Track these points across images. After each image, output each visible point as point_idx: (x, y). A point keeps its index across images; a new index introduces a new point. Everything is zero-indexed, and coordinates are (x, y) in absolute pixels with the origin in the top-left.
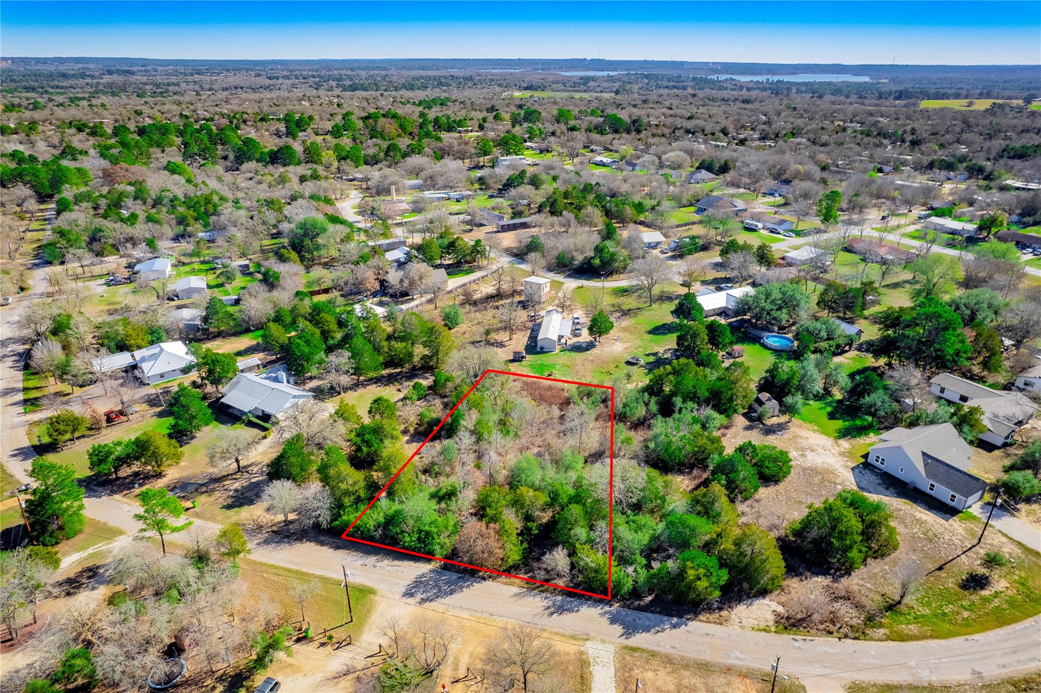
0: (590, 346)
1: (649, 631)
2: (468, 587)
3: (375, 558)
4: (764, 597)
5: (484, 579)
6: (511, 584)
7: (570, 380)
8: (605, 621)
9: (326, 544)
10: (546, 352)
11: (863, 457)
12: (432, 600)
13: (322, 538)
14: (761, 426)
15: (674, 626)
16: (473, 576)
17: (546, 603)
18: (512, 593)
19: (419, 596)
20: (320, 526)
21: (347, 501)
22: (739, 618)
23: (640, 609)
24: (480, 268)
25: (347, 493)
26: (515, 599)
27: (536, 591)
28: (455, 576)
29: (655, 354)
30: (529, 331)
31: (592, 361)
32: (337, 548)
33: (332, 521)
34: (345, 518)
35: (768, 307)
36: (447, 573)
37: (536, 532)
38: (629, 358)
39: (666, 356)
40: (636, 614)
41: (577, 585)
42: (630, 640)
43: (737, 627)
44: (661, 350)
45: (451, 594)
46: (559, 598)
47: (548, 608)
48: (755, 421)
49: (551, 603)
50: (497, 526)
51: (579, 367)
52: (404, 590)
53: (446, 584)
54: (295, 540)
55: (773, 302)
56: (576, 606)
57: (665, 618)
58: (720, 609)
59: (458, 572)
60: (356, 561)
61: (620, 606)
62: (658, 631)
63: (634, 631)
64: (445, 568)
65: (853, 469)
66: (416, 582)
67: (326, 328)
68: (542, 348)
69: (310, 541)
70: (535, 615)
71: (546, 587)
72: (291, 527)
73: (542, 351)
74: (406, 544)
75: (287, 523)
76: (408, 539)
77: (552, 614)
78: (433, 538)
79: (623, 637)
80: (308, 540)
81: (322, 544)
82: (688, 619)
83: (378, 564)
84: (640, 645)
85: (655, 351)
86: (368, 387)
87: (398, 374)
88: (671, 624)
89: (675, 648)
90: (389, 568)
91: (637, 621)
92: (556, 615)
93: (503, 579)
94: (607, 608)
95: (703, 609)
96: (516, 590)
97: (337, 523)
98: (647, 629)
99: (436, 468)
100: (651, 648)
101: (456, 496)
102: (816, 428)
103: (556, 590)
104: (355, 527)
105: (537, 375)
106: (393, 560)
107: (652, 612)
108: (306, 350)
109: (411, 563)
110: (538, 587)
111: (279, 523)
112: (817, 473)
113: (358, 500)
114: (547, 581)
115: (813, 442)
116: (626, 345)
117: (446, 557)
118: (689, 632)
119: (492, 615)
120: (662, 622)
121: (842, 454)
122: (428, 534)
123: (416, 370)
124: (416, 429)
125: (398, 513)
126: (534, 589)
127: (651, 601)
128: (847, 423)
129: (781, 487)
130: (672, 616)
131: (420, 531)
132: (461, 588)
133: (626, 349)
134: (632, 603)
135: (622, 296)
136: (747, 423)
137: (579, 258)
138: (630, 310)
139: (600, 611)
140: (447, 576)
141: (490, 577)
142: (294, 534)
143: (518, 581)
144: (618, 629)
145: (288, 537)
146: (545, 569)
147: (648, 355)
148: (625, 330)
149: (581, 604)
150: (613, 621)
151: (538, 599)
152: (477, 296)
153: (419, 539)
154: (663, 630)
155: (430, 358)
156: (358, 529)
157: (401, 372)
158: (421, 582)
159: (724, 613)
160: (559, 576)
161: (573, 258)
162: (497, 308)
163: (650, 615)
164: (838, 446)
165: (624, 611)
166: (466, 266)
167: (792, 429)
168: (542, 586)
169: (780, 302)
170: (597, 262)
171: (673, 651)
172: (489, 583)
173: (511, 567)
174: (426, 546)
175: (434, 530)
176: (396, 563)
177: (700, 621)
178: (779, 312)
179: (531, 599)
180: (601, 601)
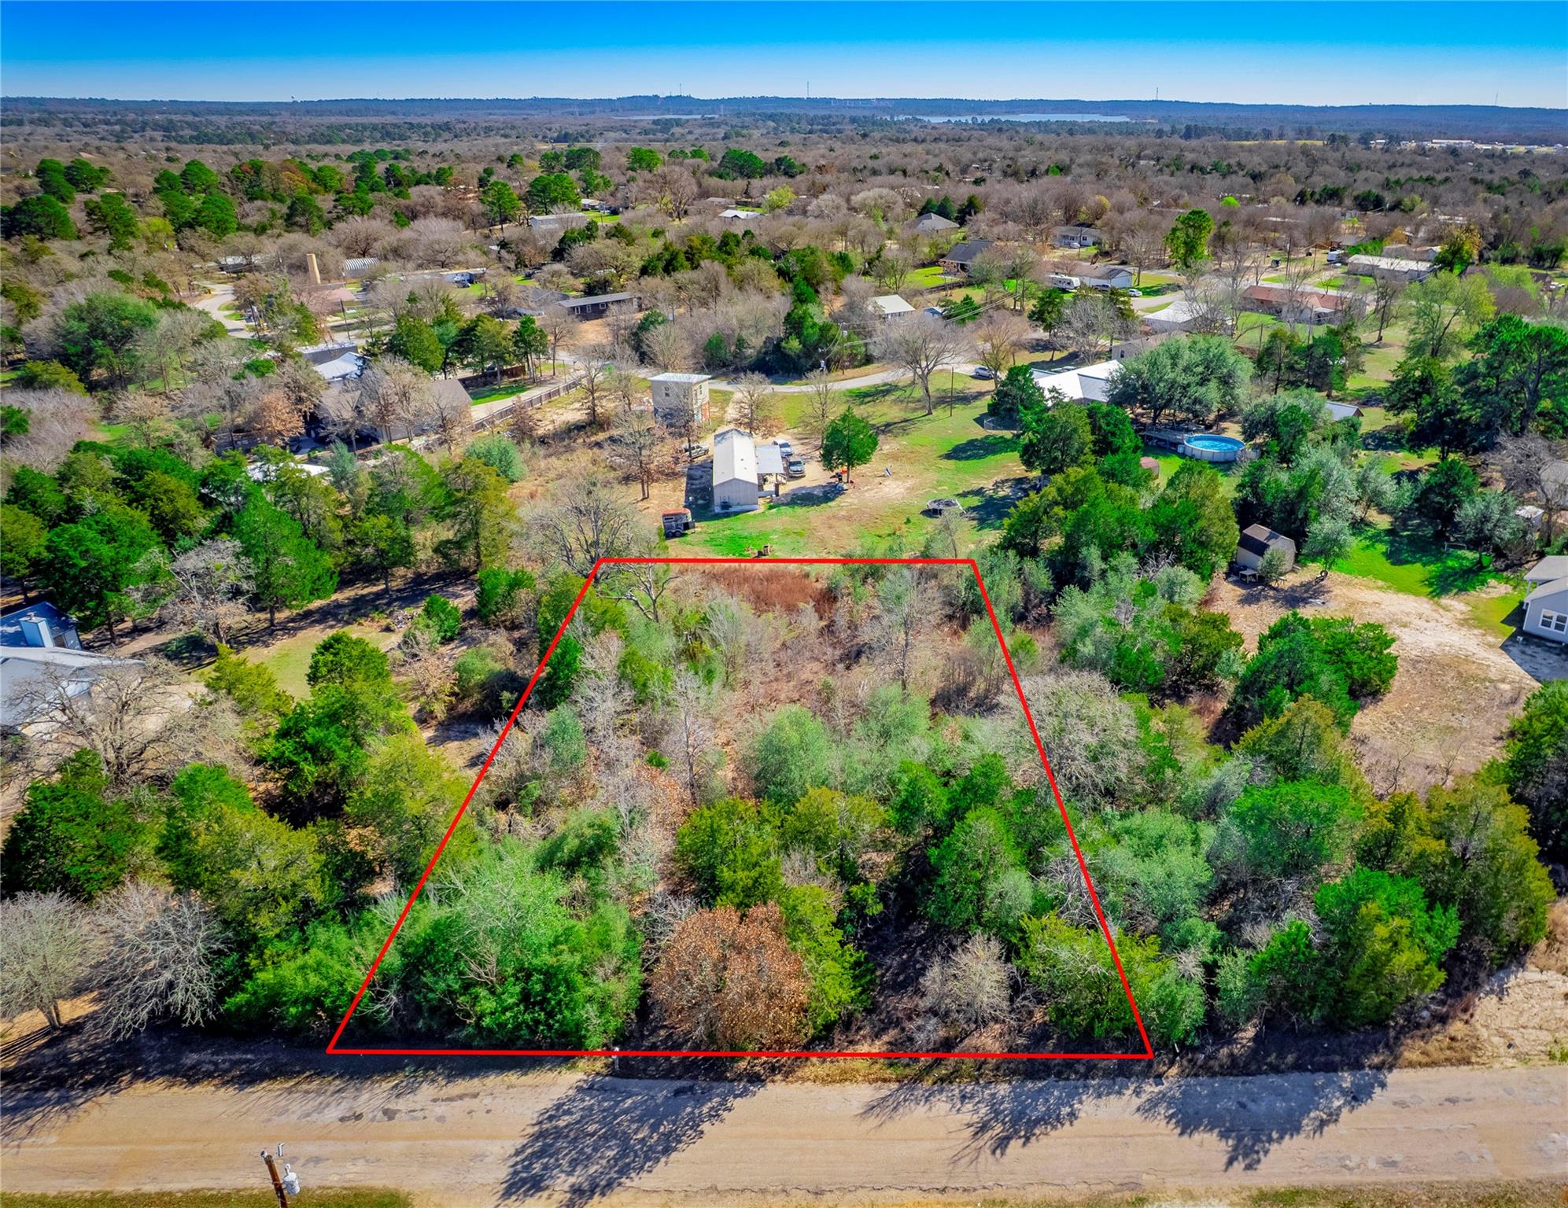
0: (831, 493)
1: (1296, 1129)
2: (714, 1115)
3: (386, 1085)
4: (1522, 965)
5: (756, 1079)
6: (845, 1077)
7: (815, 557)
8: (1162, 1128)
9: (209, 1075)
10: (736, 513)
11: (1507, 621)
12: (609, 1185)
13: (191, 1058)
14: (1271, 593)
15: (1357, 1096)
16: (720, 1078)
17: (971, 1113)
18: (857, 1107)
19: (562, 1184)
20: (179, 1019)
21: (264, 922)
22: (1504, 1036)
23: (1236, 1068)
24: (537, 382)
25: (264, 898)
26: (872, 1121)
27: (927, 1083)
28: (662, 1091)
29: (979, 492)
30: (684, 480)
31: (849, 519)
32: (249, 1079)
33: (221, 995)
34: (266, 976)
35: (1183, 379)
36: (633, 1084)
37: (880, 907)
38: (928, 504)
39: (1001, 494)
40: (1238, 1085)
41: (1040, 1036)
42: (1262, 1167)
43: (1510, 1062)
44: (988, 485)
45: (667, 1151)
46: (1003, 1089)
47: (984, 1127)
48: (1255, 584)
49: (984, 1110)
50: (773, 909)
51: (824, 532)
52: (504, 1173)
53: (641, 1120)
54: (87, 1086)
55: (1186, 369)
56: (1060, 1103)
57: (1320, 1079)
58: (1443, 1019)
59: (668, 1074)
60: (321, 1108)
61: (1181, 1074)
62: (1323, 1123)
63: (1257, 1140)
64: (625, 1070)
65: (1504, 647)
66: (542, 1135)
67: (167, 508)
68: (725, 505)
69: (146, 1076)
70: (955, 1161)
71: (951, 1061)
72: (73, 1043)
73: (727, 511)
74: (487, 1021)
75: (59, 1033)
76: (487, 1004)
77: (1002, 1143)
78: (571, 988)
79: (1239, 1166)
80: (137, 1076)
81: (192, 1076)
82: (1379, 1068)
83: (402, 1104)
84: (1296, 1181)
85: (975, 487)
86: (301, 634)
87: (378, 595)
88: (1344, 1092)
89: (1394, 1164)
90: (440, 1109)
91: (1252, 1106)
92: (1015, 1145)
93: (815, 1067)
94: (1150, 1089)
95: (1402, 1031)
96: (863, 1093)
97: (240, 998)
98: (1290, 1126)
99: (535, 789)
100: (1331, 1180)
101: (614, 850)
102: (1380, 583)
103: (983, 1069)
104: (307, 999)
105: (731, 556)
106: (450, 1078)
107: (1275, 1069)
108: (106, 551)
109: (513, 1077)
110: (929, 1069)
111: (26, 1040)
112: (1443, 667)
113: (307, 913)
114: (948, 1045)
115: (1392, 609)
116: (909, 483)
117: (622, 1039)
118: (1402, 1104)
119: (818, 1193)
120: (1316, 1091)
121: (1464, 623)
122: (550, 976)
123: (426, 582)
124: (451, 708)
125: (441, 929)
126: (918, 1079)
127: (1256, 1039)
128: (1432, 567)
129: (1389, 703)
130: (1331, 1068)
131: (525, 973)
132: (695, 1123)
133: (911, 489)
134: (1209, 1058)
135: (862, 403)
136: (1241, 591)
137: (756, 343)
138: (888, 425)
139: (1137, 1102)
140: (637, 1095)
141: (773, 1069)
142: (85, 1065)
143: (860, 1064)
144: (1210, 1146)
145: (58, 1082)
146: (933, 1012)
147: (964, 495)
148: (894, 457)
149: (1074, 1094)
150: (1187, 1123)
151: (941, 1105)
152: (544, 428)
153: (525, 997)
154: (1333, 1117)
155: (459, 545)
156: (317, 1002)
157: (386, 591)
158: (558, 1133)
159: (1457, 1028)
160: (981, 1022)
161: (741, 343)
162: (598, 445)
163: (1274, 1079)
164: (1446, 609)
165: (1203, 1087)
166: (506, 381)
167: (1337, 591)
168: (938, 1062)
169: (1200, 369)
170: (794, 345)
171: (1396, 1177)
172: (776, 1090)
173: (829, 1027)
174: (550, 1015)
175: (567, 959)
176: (462, 1085)
177: (1411, 1065)
178: (1203, 389)
179: (921, 1110)
180: (1123, 1072)
